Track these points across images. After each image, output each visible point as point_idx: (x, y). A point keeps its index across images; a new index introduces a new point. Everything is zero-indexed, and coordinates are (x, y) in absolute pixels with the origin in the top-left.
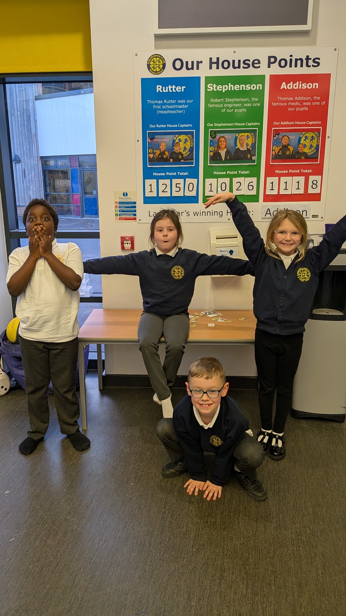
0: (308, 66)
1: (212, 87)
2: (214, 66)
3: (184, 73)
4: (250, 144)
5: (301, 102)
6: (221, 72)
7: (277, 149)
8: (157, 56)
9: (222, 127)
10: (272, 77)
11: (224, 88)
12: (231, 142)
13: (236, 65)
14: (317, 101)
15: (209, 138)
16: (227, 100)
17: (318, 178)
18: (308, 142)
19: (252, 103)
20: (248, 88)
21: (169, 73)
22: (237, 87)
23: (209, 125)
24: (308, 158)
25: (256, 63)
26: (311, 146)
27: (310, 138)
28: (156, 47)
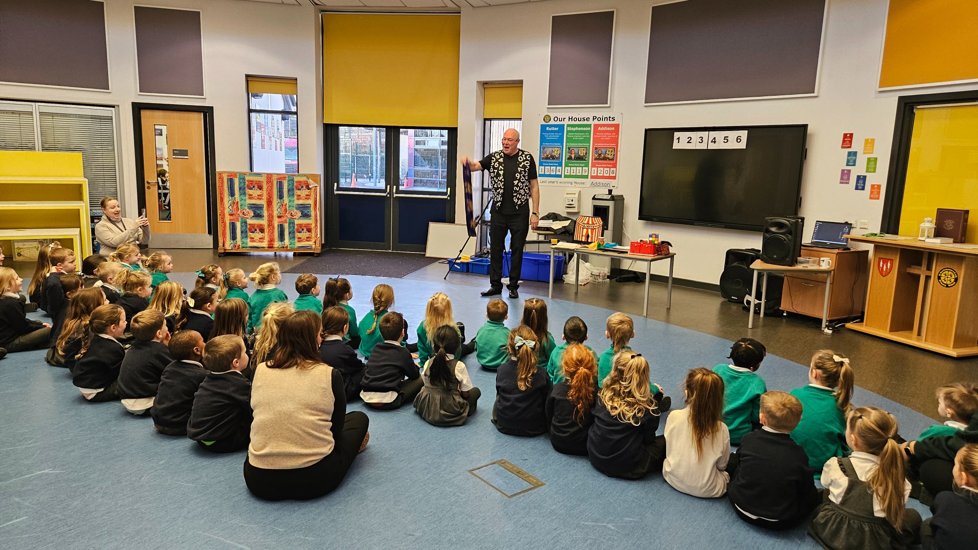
0: (609, 120)
1: (569, 129)
2: (571, 120)
3: (558, 123)
4: (585, 153)
5: (607, 135)
6: (573, 123)
7: (596, 155)
8: (547, 115)
9: (573, 145)
10: (594, 125)
11: (574, 129)
12: (577, 151)
13: (580, 120)
14: (614, 135)
15: (567, 150)
16: (575, 134)
17: (614, 169)
18: (610, 153)
19: (586, 135)
20: (584, 129)
21: (552, 122)
22: (580, 129)
23: (568, 144)
24: (609, 159)
25: (588, 119)
26: (611, 155)
27: (611, 151)
28: (548, 112)
